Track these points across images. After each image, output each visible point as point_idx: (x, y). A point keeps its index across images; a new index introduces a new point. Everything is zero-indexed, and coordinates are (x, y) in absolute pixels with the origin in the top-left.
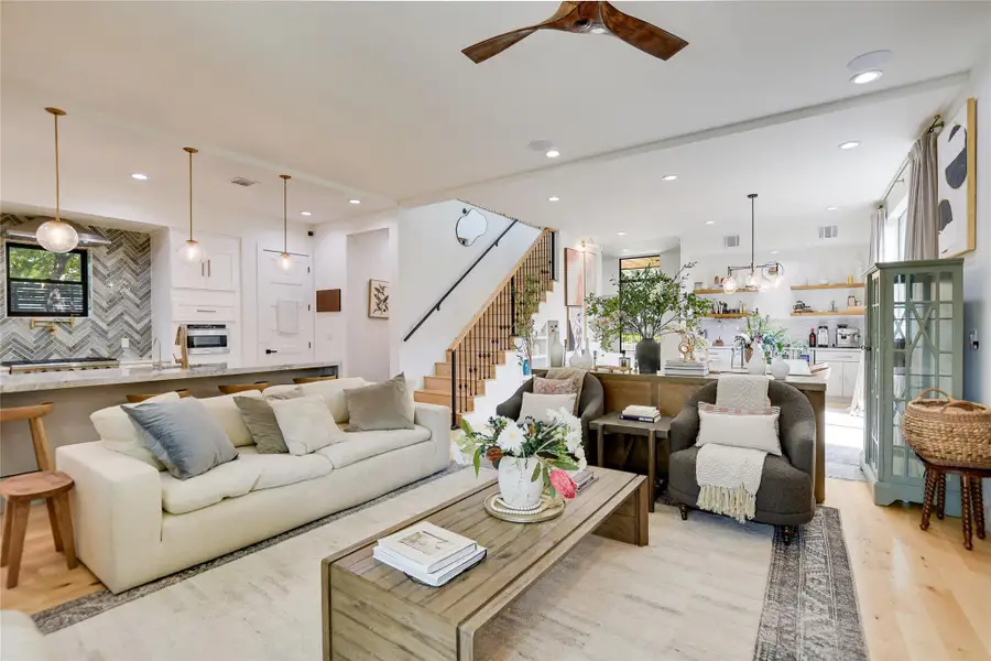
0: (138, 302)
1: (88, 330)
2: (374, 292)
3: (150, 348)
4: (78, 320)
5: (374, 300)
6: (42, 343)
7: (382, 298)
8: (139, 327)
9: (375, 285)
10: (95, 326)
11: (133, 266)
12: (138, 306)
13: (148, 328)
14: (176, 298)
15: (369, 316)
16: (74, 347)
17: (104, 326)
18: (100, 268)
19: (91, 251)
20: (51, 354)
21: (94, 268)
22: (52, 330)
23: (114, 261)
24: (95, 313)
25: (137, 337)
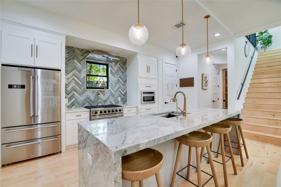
0: (123, 83)
1: (109, 94)
2: (204, 79)
3: (126, 101)
4: (106, 90)
5: (204, 82)
6: (96, 99)
7: (206, 81)
8: (123, 93)
9: (204, 76)
10: (111, 93)
11: (122, 70)
12: (123, 85)
13: (126, 93)
14: (140, 81)
15: (202, 88)
16: (105, 101)
17: (113, 92)
18: (112, 70)
19: (110, 64)
20: (99, 103)
21: (111, 70)
22: (99, 94)
23: (116, 68)
24: (111, 88)
25: (123, 97)
